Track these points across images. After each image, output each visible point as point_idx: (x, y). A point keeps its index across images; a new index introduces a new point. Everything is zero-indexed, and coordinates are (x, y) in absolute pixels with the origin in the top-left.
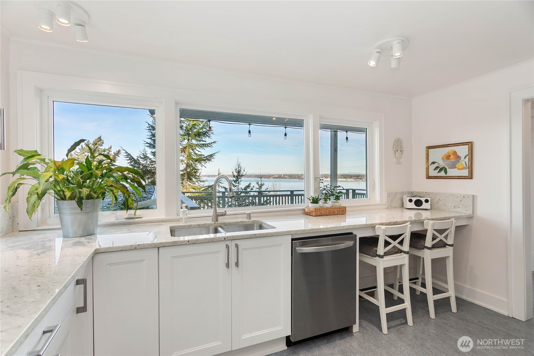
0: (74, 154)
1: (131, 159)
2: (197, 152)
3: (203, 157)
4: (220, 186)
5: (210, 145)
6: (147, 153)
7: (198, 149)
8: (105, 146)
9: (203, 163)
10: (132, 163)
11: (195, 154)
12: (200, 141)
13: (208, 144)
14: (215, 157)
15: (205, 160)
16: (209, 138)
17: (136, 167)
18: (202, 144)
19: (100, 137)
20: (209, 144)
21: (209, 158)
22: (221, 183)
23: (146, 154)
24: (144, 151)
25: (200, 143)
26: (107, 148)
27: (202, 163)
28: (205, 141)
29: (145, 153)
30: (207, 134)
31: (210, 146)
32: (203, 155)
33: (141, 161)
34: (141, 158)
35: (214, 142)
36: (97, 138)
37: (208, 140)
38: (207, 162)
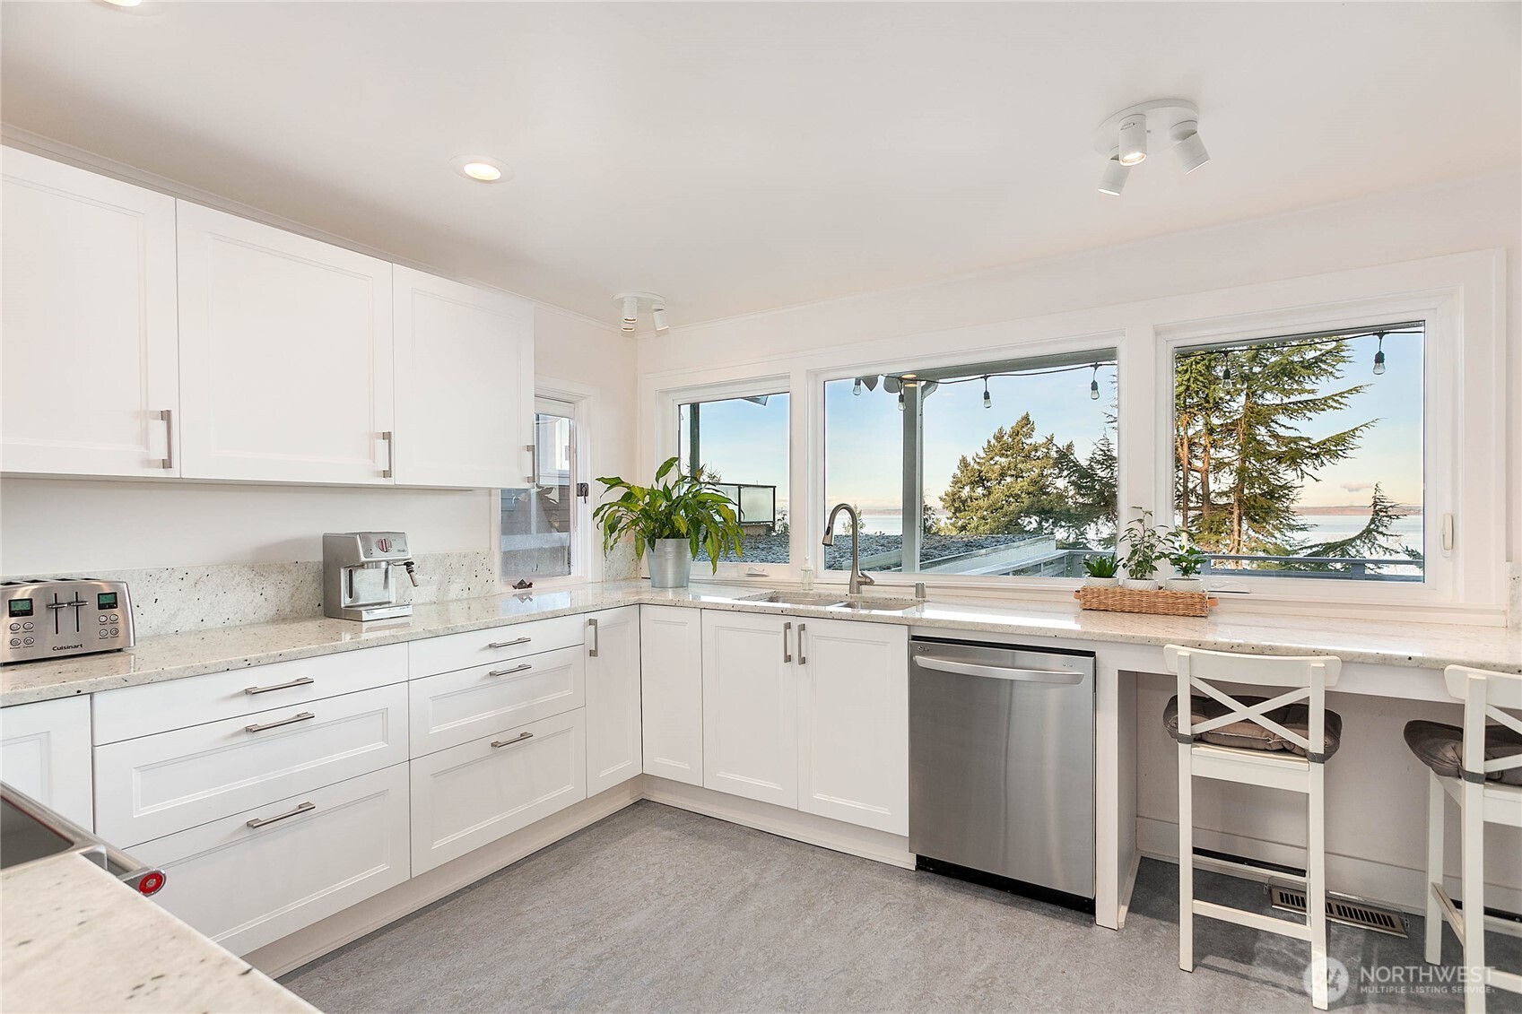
0: (972, 463)
1: (1071, 467)
2: (1281, 431)
3: (1307, 444)
4: (1380, 546)
5: (1337, 401)
6: (1111, 447)
7: (1282, 419)
8: (1038, 438)
9: (1308, 467)
10: (1073, 478)
11: (1275, 436)
12: (1288, 393)
13: (1326, 399)
14: (1356, 441)
15: (1317, 455)
16: (1331, 378)
17: (1084, 488)
18: (1300, 402)
19: (1027, 414)
20: (1330, 398)
21: (1334, 447)
22: (1384, 535)
23: (1108, 451)
24: (1103, 442)
25: (1290, 400)
26: (1042, 440)
27: (1303, 467)
28: (1313, 391)
29: (1105, 449)
30: (1323, 366)
31: (1338, 406)
32: (1307, 440)
33: (1098, 472)
34: (1098, 462)
35: (1355, 389)
36: (1019, 419)
37: (1323, 387)
38: (1325, 461)
